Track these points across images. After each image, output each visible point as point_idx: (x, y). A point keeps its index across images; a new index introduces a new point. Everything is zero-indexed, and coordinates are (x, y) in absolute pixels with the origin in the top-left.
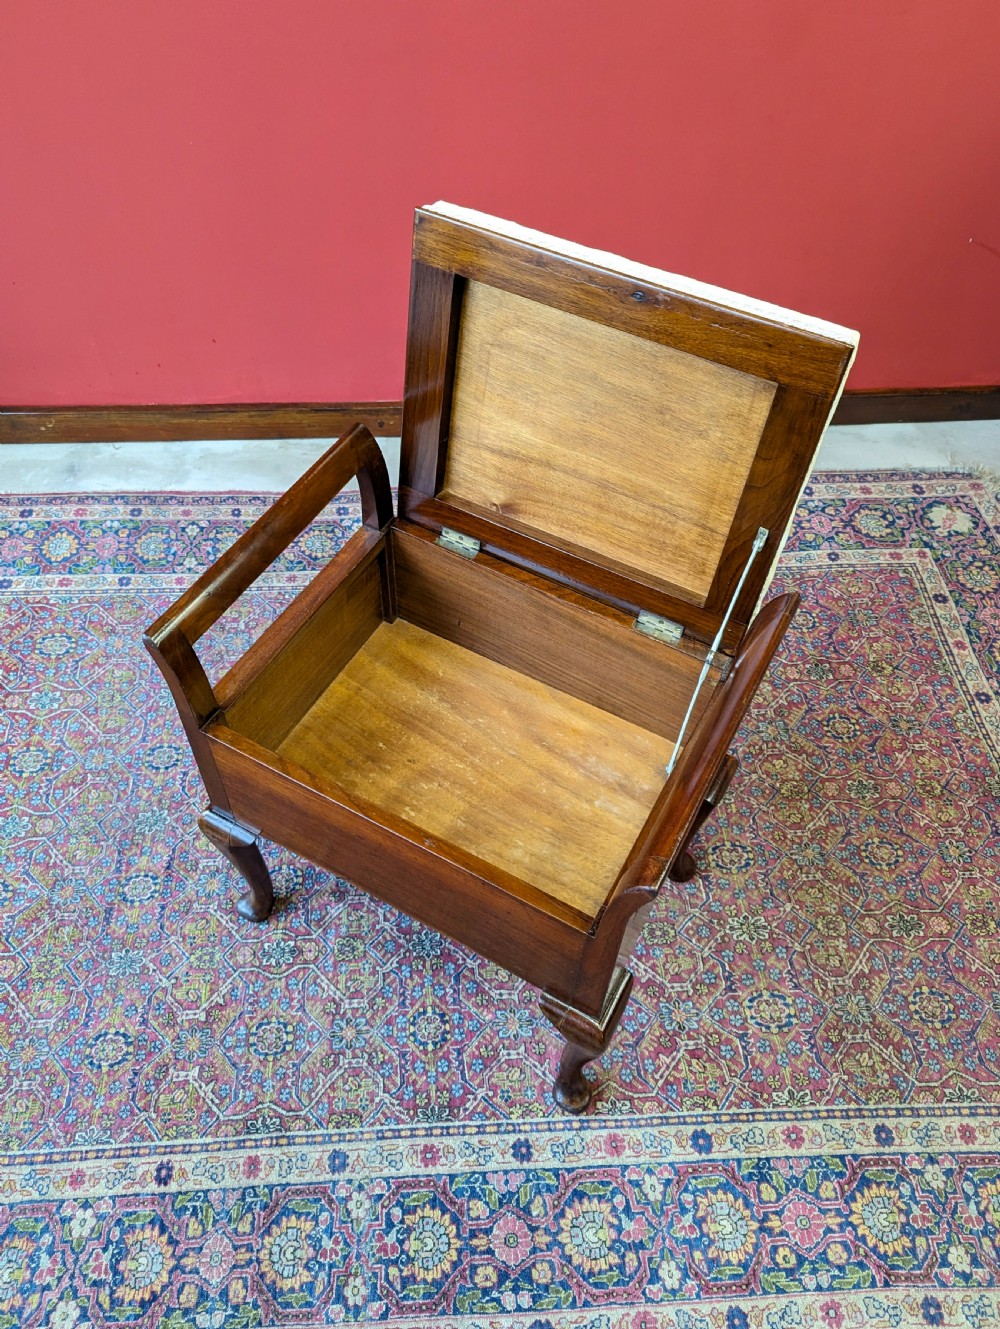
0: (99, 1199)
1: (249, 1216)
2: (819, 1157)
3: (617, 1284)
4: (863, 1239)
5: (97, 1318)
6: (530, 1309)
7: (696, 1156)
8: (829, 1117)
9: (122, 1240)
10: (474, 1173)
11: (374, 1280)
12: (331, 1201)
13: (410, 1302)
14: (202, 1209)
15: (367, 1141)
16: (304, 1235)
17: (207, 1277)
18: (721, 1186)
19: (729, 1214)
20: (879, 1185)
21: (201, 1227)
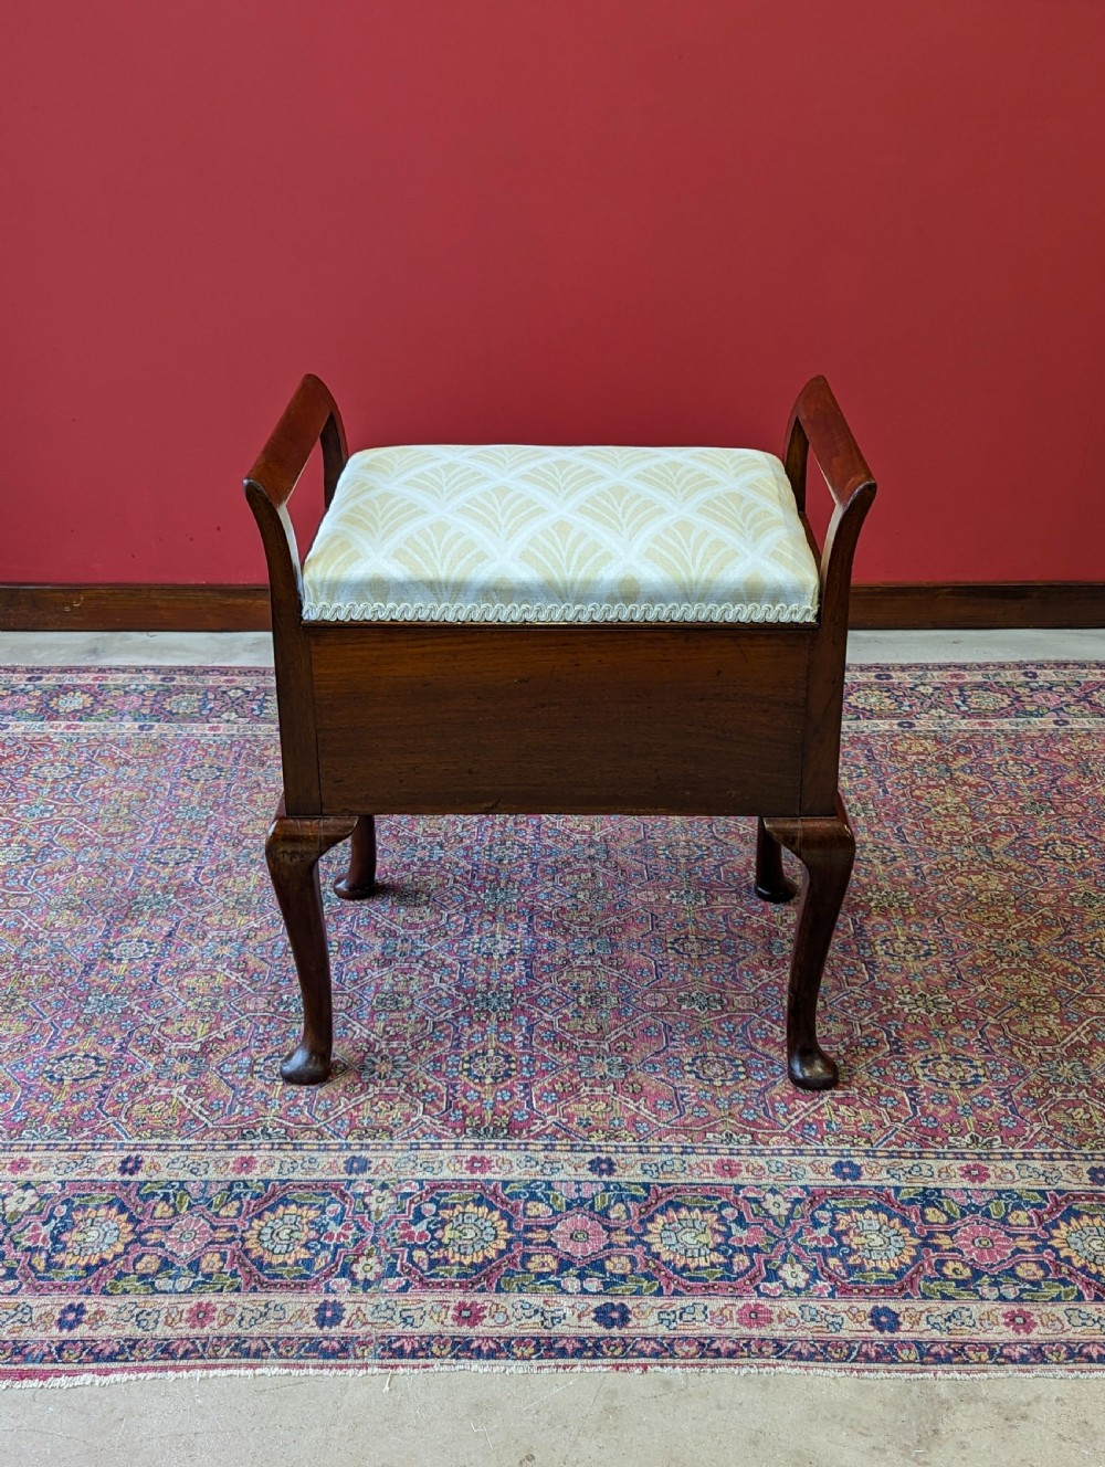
0: (44, 1182)
1: (236, 1204)
2: (1011, 1190)
3: (721, 1278)
4: (1068, 1260)
5: (27, 1278)
6: (599, 1293)
7: (839, 1182)
8: (1025, 1158)
9: (68, 1216)
10: (535, 1181)
11: (392, 1260)
12: (343, 1195)
13: (440, 1280)
14: (175, 1196)
15: (397, 1151)
16: (305, 1221)
17: (174, 1250)
18: (869, 1207)
19: (879, 1230)
20: (1092, 1217)
21: (171, 1210)
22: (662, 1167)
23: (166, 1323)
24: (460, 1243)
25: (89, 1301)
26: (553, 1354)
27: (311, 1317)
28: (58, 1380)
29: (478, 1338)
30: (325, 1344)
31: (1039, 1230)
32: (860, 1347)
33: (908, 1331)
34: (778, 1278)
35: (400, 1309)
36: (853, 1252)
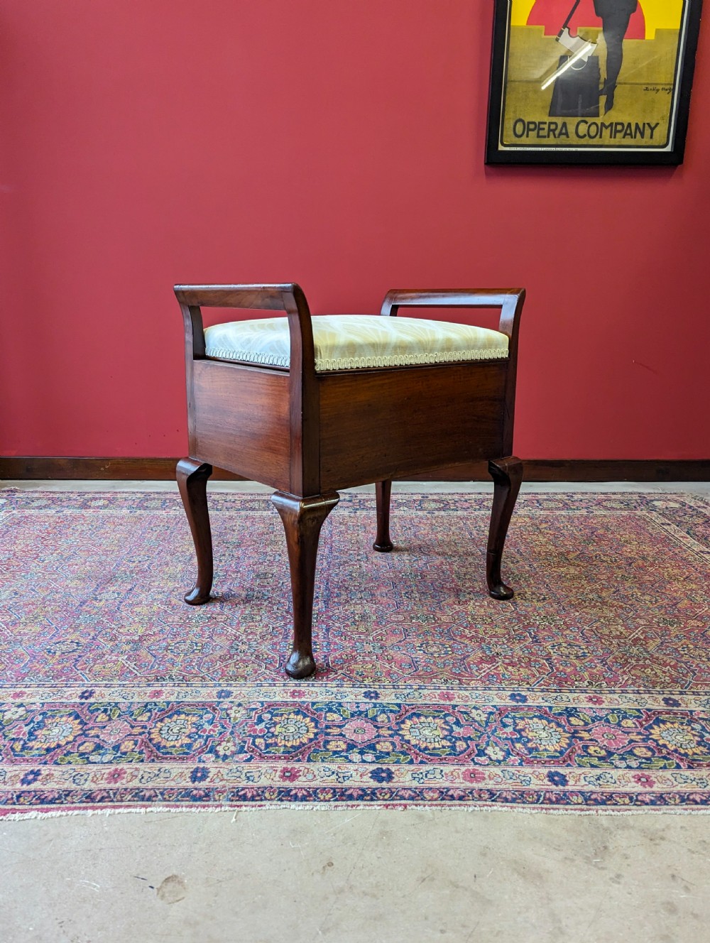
0: (32, 703)
1: (148, 714)
2: (619, 709)
3: (450, 754)
5: (8, 755)
6: (373, 762)
7: (514, 704)
8: (623, 693)
9: (42, 721)
10: (331, 702)
11: (242, 744)
12: (214, 709)
13: (271, 755)
14: (111, 710)
15: (249, 687)
16: (189, 723)
17: (105, 740)
18: (535, 716)
19: (544, 729)
20: (672, 723)
21: (107, 718)
22: (407, 695)
23: (92, 781)
24: (285, 734)
25: (44, 768)
26: (344, 798)
27: (187, 776)
28: (14, 815)
29: (295, 788)
30: (195, 792)
31: (642, 730)
32: (545, 794)
33: (574, 785)
34: (485, 755)
35: (246, 771)
36: (529, 741)
